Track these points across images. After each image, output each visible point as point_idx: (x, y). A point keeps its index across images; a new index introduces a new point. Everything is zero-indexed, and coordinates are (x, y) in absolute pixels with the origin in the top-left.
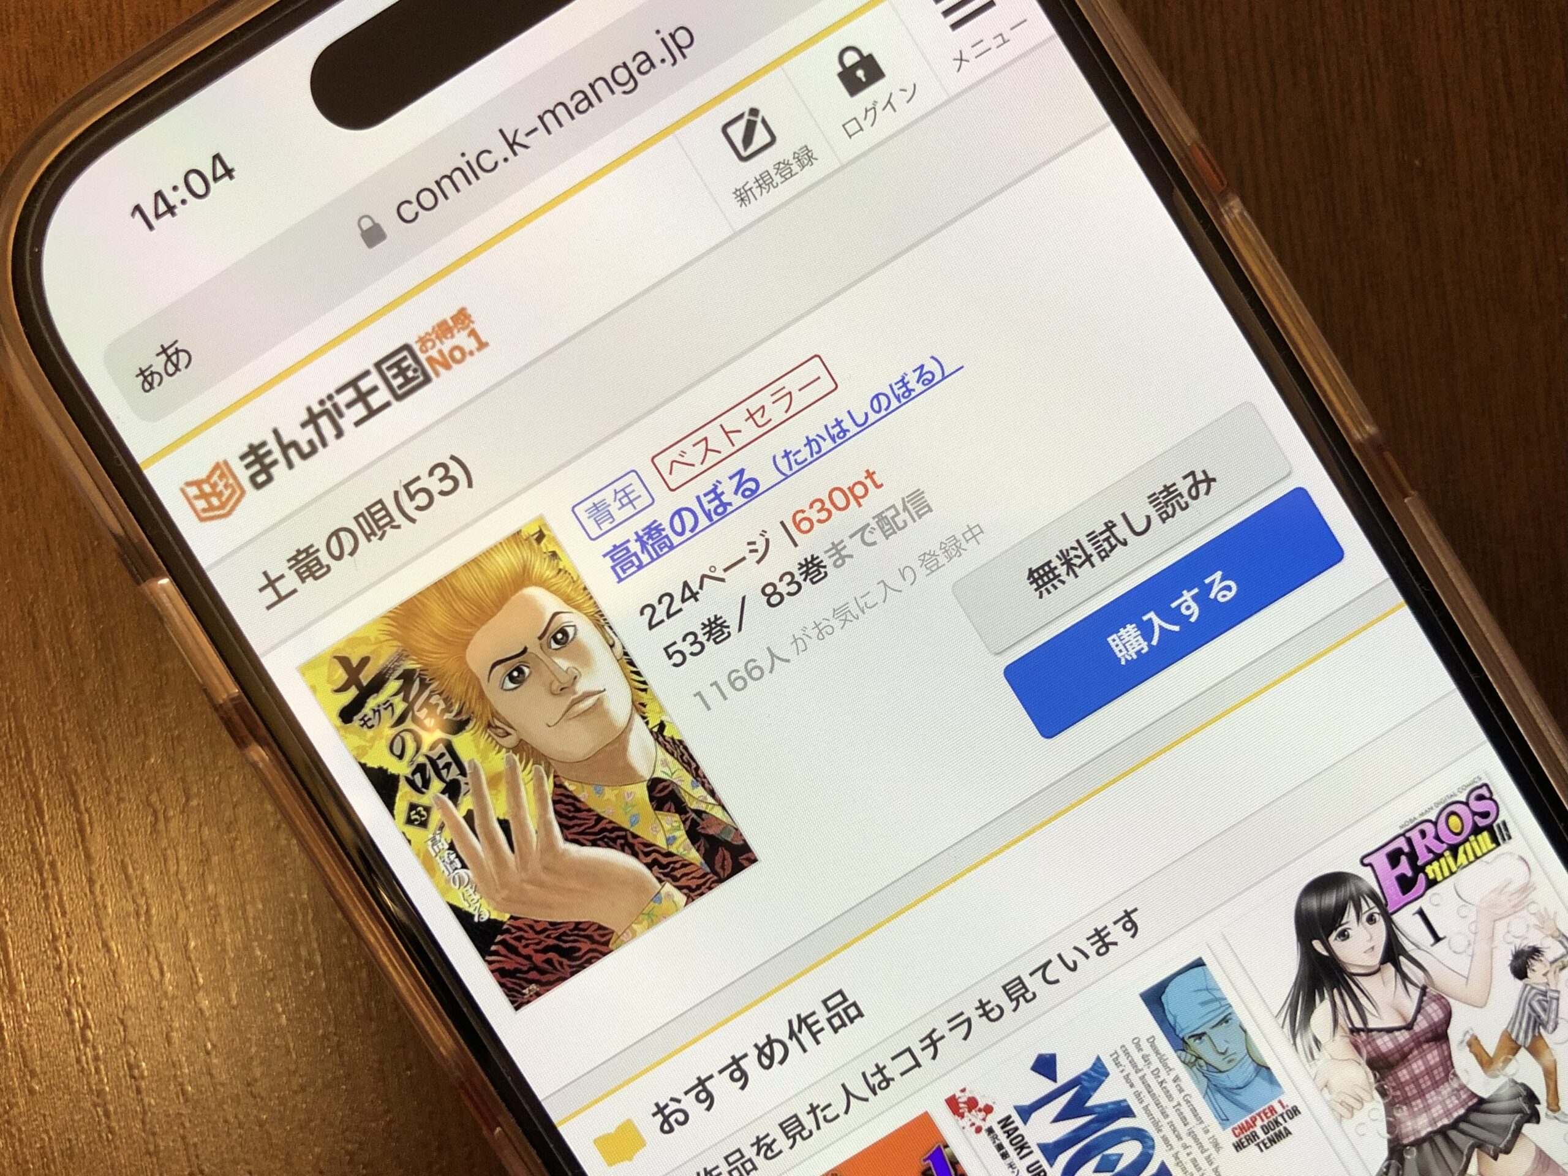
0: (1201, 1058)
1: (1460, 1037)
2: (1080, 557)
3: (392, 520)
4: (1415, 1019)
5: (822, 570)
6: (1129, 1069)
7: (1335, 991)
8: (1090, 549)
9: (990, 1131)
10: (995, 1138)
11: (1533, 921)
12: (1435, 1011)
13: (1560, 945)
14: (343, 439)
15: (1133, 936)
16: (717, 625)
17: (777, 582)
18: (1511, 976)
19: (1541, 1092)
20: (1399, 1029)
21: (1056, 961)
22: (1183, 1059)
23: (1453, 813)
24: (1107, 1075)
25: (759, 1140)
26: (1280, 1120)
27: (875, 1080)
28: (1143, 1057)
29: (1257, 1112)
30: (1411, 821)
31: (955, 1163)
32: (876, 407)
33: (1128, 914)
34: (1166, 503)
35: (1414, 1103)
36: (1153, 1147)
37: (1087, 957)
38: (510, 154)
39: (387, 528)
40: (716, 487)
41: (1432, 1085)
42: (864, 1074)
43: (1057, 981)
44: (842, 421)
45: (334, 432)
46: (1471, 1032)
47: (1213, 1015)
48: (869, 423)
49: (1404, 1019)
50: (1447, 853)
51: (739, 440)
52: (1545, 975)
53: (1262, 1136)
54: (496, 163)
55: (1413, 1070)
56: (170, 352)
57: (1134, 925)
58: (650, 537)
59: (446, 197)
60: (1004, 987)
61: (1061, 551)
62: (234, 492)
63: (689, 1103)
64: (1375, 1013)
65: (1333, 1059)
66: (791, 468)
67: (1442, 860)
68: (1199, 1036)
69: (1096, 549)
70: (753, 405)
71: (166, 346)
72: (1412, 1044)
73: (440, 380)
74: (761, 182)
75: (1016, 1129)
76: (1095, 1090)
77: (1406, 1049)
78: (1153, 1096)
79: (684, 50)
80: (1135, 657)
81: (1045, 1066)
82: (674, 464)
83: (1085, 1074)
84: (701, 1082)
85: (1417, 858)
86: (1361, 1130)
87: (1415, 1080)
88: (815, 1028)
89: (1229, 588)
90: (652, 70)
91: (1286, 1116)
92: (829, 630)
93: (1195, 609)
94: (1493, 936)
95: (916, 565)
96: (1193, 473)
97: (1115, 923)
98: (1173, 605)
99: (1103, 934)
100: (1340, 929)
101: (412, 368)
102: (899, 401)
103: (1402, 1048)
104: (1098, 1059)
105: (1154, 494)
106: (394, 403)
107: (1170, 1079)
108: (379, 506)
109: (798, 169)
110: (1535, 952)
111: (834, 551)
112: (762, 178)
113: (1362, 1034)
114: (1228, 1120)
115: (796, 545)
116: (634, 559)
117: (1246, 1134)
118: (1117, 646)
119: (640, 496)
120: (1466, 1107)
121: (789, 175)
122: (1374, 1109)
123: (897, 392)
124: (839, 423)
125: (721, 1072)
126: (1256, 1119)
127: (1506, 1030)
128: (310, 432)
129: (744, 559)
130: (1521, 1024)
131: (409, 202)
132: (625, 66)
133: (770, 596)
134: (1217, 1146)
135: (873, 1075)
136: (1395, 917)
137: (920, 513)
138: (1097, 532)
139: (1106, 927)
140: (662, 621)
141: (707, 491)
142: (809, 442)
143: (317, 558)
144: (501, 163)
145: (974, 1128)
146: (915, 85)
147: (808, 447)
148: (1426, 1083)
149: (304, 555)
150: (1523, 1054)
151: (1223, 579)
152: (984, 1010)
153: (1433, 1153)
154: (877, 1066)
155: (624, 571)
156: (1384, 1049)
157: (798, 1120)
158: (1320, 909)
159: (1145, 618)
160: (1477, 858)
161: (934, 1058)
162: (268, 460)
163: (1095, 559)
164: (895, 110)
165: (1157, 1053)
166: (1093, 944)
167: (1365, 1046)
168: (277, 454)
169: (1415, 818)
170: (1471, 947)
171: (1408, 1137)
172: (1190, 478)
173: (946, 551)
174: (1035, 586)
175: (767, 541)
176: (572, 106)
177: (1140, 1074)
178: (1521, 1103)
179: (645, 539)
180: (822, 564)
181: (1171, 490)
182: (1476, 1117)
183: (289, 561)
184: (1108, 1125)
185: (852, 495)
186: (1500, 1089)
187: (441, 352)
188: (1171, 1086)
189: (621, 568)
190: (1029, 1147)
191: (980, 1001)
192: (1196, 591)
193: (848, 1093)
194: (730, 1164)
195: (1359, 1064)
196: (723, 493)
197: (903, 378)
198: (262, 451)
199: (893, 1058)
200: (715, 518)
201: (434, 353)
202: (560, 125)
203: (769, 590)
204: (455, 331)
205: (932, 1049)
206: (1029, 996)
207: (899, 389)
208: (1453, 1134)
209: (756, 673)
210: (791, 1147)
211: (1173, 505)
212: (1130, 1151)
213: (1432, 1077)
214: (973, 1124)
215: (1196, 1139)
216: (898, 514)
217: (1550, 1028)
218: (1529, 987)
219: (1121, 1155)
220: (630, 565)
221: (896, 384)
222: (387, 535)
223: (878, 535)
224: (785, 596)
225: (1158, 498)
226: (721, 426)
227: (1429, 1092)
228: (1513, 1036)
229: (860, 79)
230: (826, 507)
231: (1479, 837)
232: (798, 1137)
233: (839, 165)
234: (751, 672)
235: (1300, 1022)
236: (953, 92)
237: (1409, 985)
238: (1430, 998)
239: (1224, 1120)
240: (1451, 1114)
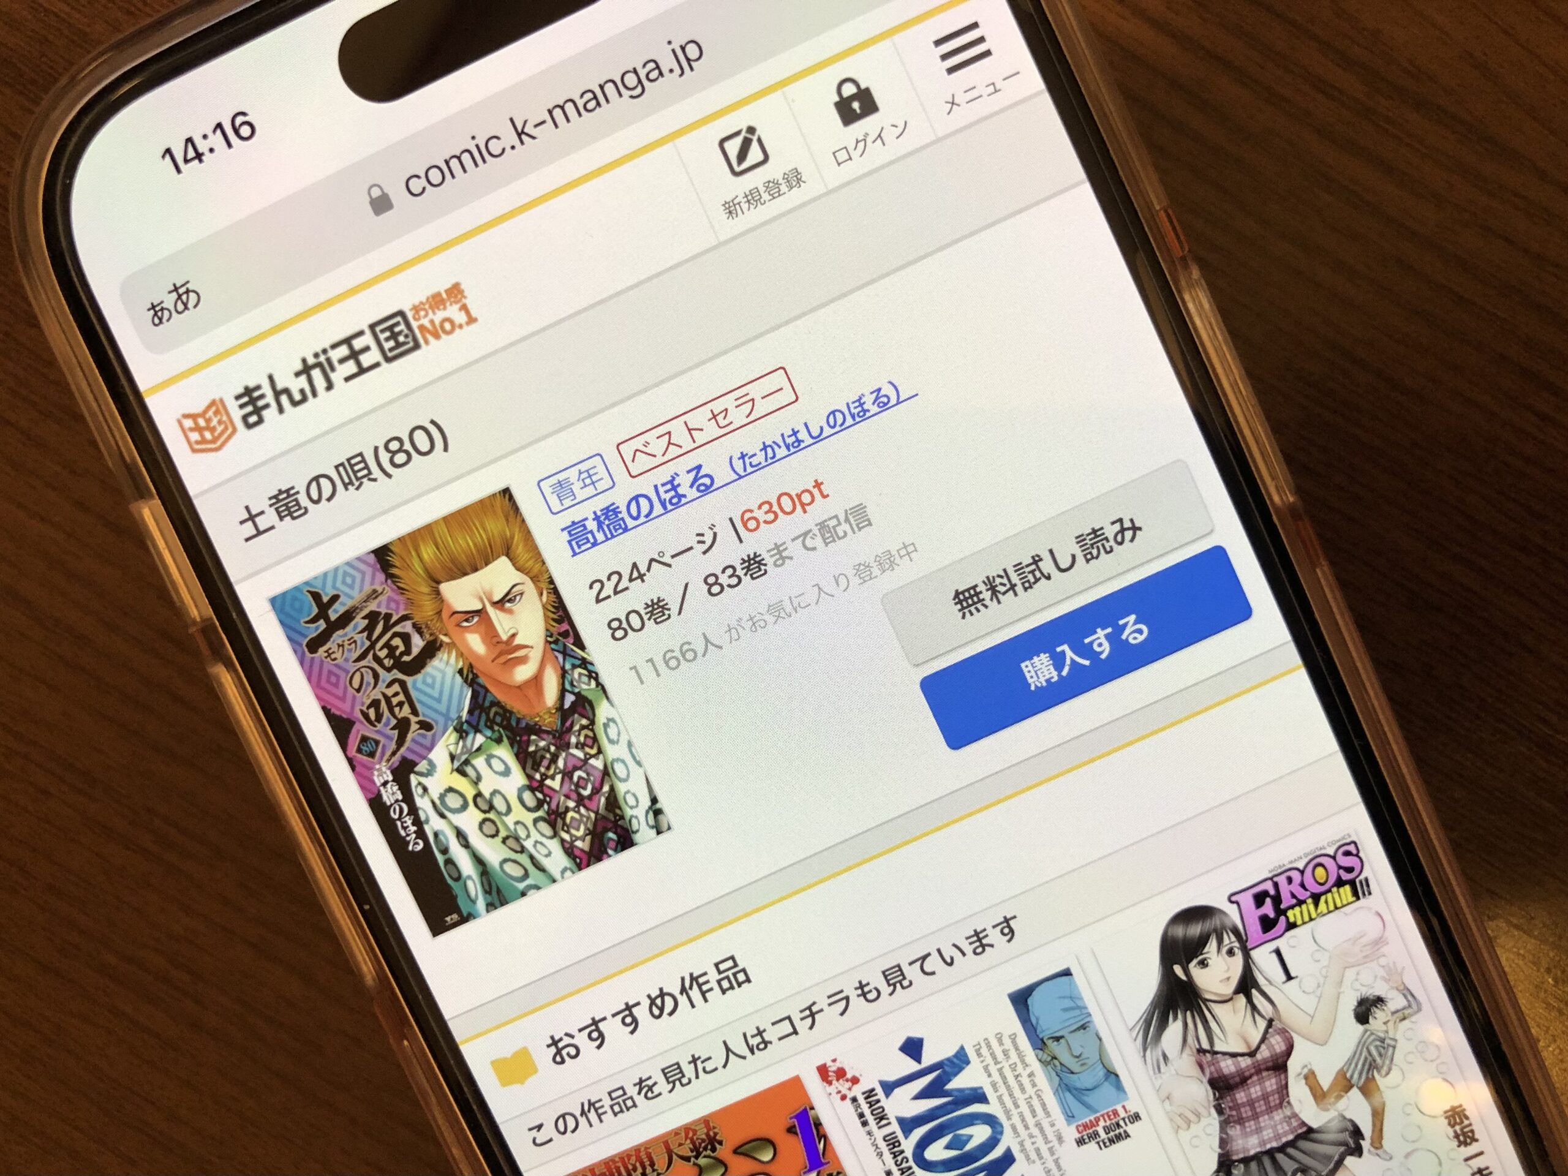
0: (1056, 1058)
1: (1299, 1070)
2: (1004, 585)
3: (370, 473)
4: (1258, 1047)
5: (763, 568)
6: (989, 1060)
7: (1188, 1013)
8: (1015, 579)
9: (854, 1100)
10: (858, 1106)
11: (1382, 972)
12: (1278, 1043)
13: (1401, 996)
14: (332, 392)
15: (1009, 941)
16: (659, 607)
17: (719, 573)
18: (1354, 1021)
19: (1366, 1129)
20: (1242, 1055)
21: (935, 954)
22: (1040, 1057)
23: (1321, 865)
24: (968, 1062)
25: (641, 1081)
26: (1122, 1123)
27: (755, 1041)
28: (1003, 1051)
29: (1102, 1113)
30: (1280, 867)
31: (818, 1124)
32: (832, 423)
33: (1007, 920)
34: (1092, 545)
35: (1247, 1124)
36: (1001, 1133)
37: (964, 954)
38: (517, 143)
39: (365, 480)
40: (673, 479)
41: (1267, 1110)
42: (745, 1035)
43: (933, 973)
44: (798, 431)
45: (324, 384)
46: (1309, 1067)
47: (1072, 1021)
48: (821, 437)
49: (1248, 1045)
50: (1310, 901)
51: (700, 438)
52: (1385, 1023)
53: (1103, 1135)
54: (504, 150)
55: (1250, 1095)
56: (181, 291)
57: (1012, 931)
58: (607, 518)
59: (453, 176)
60: (884, 973)
61: (988, 578)
62: (226, 429)
63: (581, 1039)
64: (1223, 1038)
65: (1177, 1074)
66: (745, 470)
67: (1304, 907)
68: (1057, 1039)
69: (1021, 579)
70: (717, 406)
71: (178, 285)
72: (1253, 1071)
73: (429, 347)
74: (750, 198)
75: (878, 1101)
76: (956, 1074)
77: (1247, 1074)
78: (1008, 1088)
79: (693, 64)
80: (1044, 684)
81: (913, 1048)
82: (638, 453)
83: (948, 1059)
84: (595, 1023)
85: (1280, 902)
86: (1195, 1142)
87: (1251, 1103)
88: (705, 988)
89: (1140, 631)
90: (660, 78)
91: (1127, 1120)
92: (762, 624)
93: (1106, 646)
94: (1341, 982)
95: (850, 573)
96: (1120, 520)
97: (994, 927)
98: (1087, 641)
99: (981, 935)
100: (1200, 958)
101: (403, 334)
102: (853, 417)
103: (1243, 1073)
104: (962, 1048)
105: (1082, 535)
106: (384, 365)
107: (1025, 1074)
108: (359, 459)
109: (787, 189)
110: (1379, 1001)
111: (775, 551)
112: (751, 194)
113: (1208, 1055)
114: (1073, 1117)
115: (741, 541)
116: (590, 536)
117: (1088, 1131)
118: (1029, 672)
119: (602, 479)
120: (1296, 1134)
121: (777, 195)
122: (1209, 1124)
123: (853, 411)
124: (795, 433)
125: (614, 1015)
126: (1099, 1120)
127: (1342, 1069)
128: (303, 381)
129: (691, 548)
130: (1356, 1065)
131: (418, 177)
132: (635, 71)
133: (711, 585)
134: (1060, 1139)
135: (753, 1036)
136: (1253, 953)
137: (861, 525)
138: (1023, 565)
139: (985, 930)
140: (609, 597)
141: (665, 481)
142: (765, 448)
143: (296, 500)
144: (508, 149)
145: (839, 1095)
146: (906, 123)
147: (763, 452)
148: (1261, 1106)
149: (285, 495)
150: (1355, 1092)
151: (1136, 623)
152: (863, 990)
153: (1259, 1170)
154: (758, 1028)
155: (579, 547)
156: (1226, 1071)
157: (679, 1067)
158: (1185, 938)
159: (1059, 649)
160: (1336, 908)
161: (811, 1028)
162: (260, 403)
163: (1019, 589)
164: (884, 144)
165: (1017, 1049)
166: (971, 944)
167: (1209, 1066)
168: (270, 398)
169: (1284, 865)
170: (1320, 989)
171: (1237, 1154)
172: (1118, 524)
173: (880, 564)
174: (959, 606)
175: (715, 534)
176: (580, 103)
177: (999, 1066)
178: (1346, 1137)
179: (602, 518)
180: (763, 562)
181: (1099, 533)
182: (1304, 1144)
183: (270, 499)
184: (963, 1108)
185: (800, 502)
186: (1329, 1122)
187: (432, 322)
188: (1025, 1081)
189: (577, 543)
190: (888, 1119)
191: (860, 982)
192: (1109, 630)
193: (728, 1050)
194: (612, 1099)
195: (1202, 1082)
196: (679, 485)
197: (860, 398)
198: (256, 394)
199: (773, 1024)
200: (669, 507)
201: (425, 322)
202: (568, 120)
203: (711, 580)
204: (448, 304)
205: (810, 1020)
206: (905, 983)
207: (855, 408)
208: (1280, 1157)
209: (690, 655)
210: (671, 1091)
211: (1098, 548)
212: (979, 1134)
213: (1267, 1102)
214: (839, 1092)
215: (1042, 1130)
216: (839, 524)
217: (1383, 1072)
218: (1368, 1033)
219: (971, 1137)
220: (585, 541)
221: (853, 402)
222: (363, 486)
223: (818, 542)
224: (726, 587)
225: (1085, 540)
226: (685, 423)
227: (1263, 1115)
228: (1348, 1075)
229: (855, 110)
230: (774, 510)
231: (1342, 890)
232: (677, 1083)
233: (825, 191)
234: (685, 654)
235: (1152, 1038)
236: (940, 135)
237: (1257, 1016)
238: (1275, 1031)
239: (1070, 1117)
240: (1280, 1138)
